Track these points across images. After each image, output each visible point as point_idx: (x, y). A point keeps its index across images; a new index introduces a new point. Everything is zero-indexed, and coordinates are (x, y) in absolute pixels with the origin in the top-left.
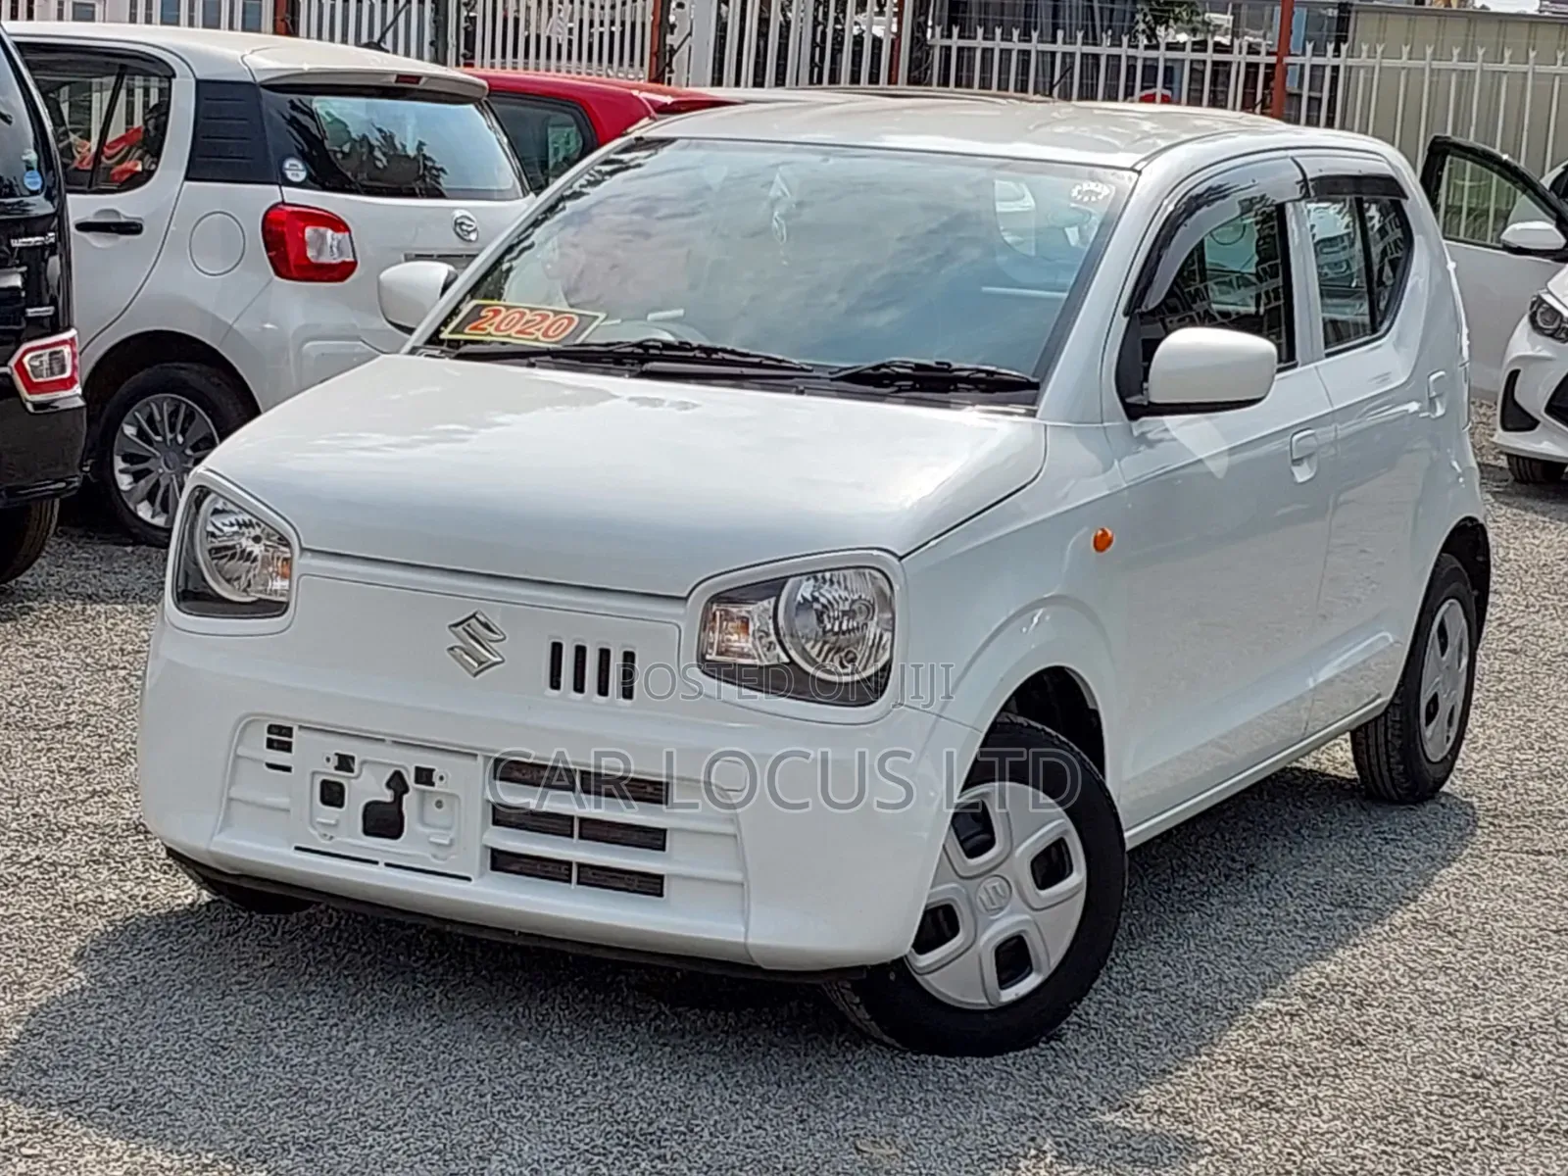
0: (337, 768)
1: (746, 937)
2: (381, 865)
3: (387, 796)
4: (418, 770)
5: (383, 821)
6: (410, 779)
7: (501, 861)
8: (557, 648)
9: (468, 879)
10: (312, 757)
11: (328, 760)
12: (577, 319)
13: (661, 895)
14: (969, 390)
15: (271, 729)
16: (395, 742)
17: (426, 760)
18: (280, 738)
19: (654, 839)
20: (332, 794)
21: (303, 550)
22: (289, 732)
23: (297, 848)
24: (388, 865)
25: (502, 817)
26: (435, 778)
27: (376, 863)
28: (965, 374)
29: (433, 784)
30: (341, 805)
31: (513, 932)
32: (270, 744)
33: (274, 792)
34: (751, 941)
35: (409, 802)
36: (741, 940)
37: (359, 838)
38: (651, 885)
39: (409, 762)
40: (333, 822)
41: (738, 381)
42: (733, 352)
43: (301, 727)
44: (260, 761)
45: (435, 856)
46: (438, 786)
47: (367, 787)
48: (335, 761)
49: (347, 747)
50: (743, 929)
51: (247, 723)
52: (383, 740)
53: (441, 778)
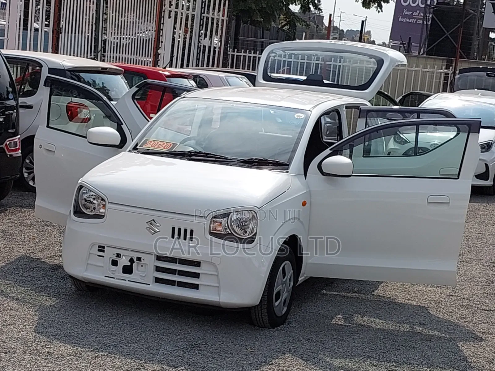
0: (116, 257)
2: (127, 281)
3: (129, 264)
4: (137, 257)
5: (128, 270)
6: (135, 260)
7: (158, 280)
8: (174, 229)
9: (150, 285)
10: (110, 254)
11: (114, 254)
12: (172, 144)
13: (198, 289)
14: (271, 166)
15: (99, 246)
16: (131, 251)
17: (139, 255)
18: (101, 249)
19: (196, 275)
20: (115, 263)
21: (109, 202)
22: (104, 247)
23: (105, 276)
24: (129, 281)
25: (158, 269)
26: (142, 260)
27: (126, 280)
28: (271, 161)
29: (141, 261)
30: (117, 266)
32: (99, 250)
33: (99, 262)
34: (221, 301)
35: (134, 265)
36: (218, 300)
37: (121, 274)
38: (195, 287)
39: (135, 256)
40: (115, 270)
41: (215, 162)
42: (213, 154)
43: (107, 246)
44: (96, 255)
45: (141, 279)
46: (142, 262)
47: (124, 261)
48: (116, 255)
49: (119, 252)
50: (218, 298)
51: (93, 245)
52: (128, 250)
53: (143, 260)
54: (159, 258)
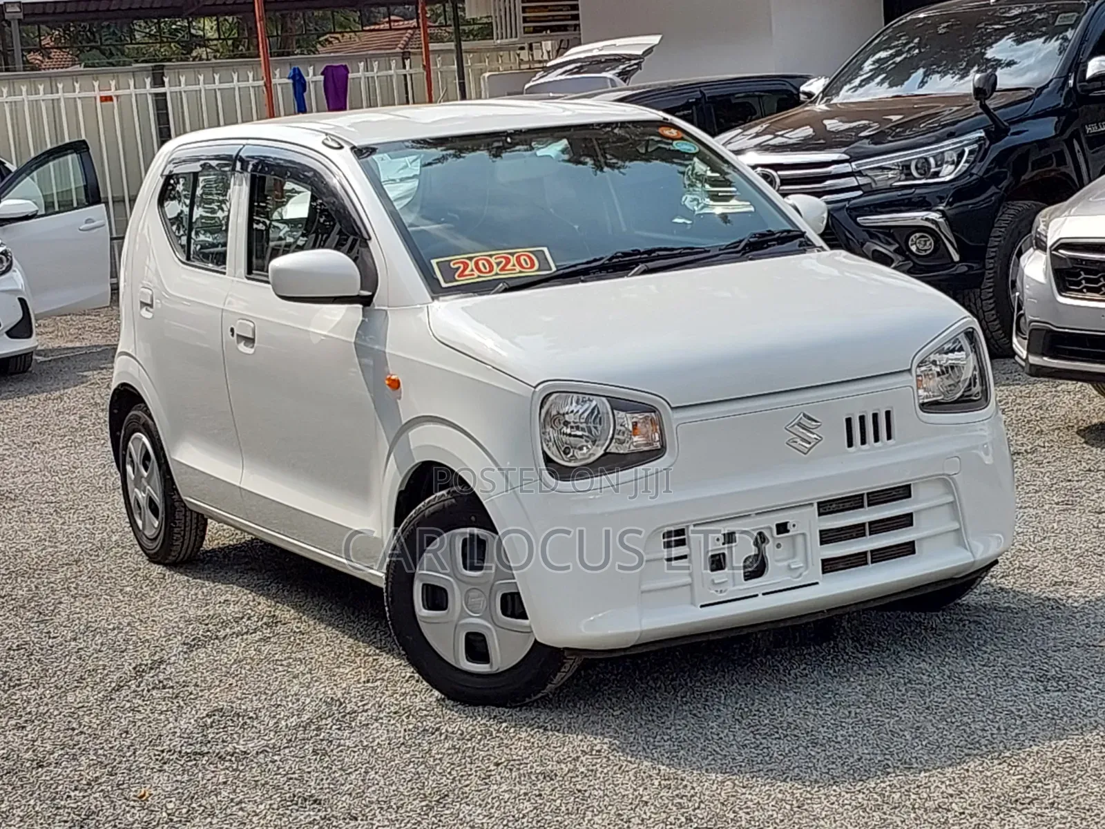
1: (974, 557)
2: (760, 595)
4: (778, 526)
6: (772, 533)
7: (830, 566)
8: (849, 421)
9: (817, 583)
13: (915, 553)
15: (669, 534)
16: (757, 514)
17: (781, 518)
19: (906, 521)
20: (718, 563)
21: (672, 409)
23: (702, 606)
24: (764, 594)
25: (825, 537)
26: (789, 527)
27: (756, 596)
29: (788, 531)
31: (822, 612)
33: (677, 575)
36: (972, 560)
37: (742, 584)
38: (908, 549)
39: (770, 523)
40: (721, 580)
43: (693, 526)
45: (793, 577)
46: (791, 531)
49: (729, 527)
50: (970, 554)
52: (749, 515)
53: (794, 526)
54: (826, 507)
